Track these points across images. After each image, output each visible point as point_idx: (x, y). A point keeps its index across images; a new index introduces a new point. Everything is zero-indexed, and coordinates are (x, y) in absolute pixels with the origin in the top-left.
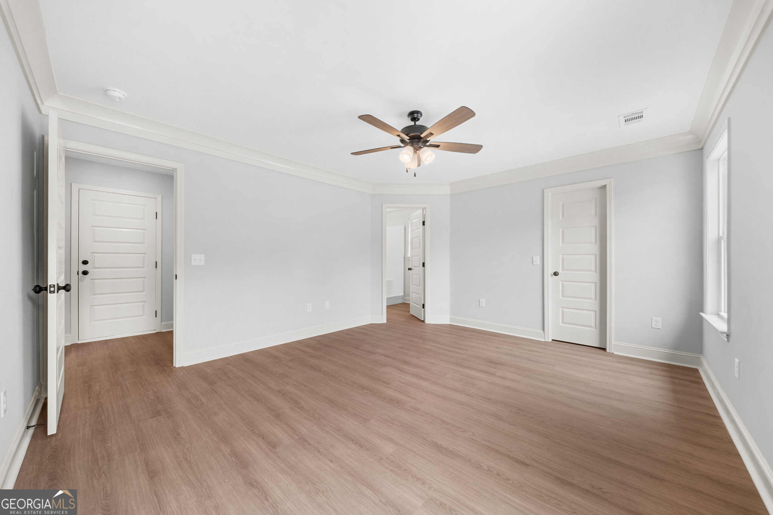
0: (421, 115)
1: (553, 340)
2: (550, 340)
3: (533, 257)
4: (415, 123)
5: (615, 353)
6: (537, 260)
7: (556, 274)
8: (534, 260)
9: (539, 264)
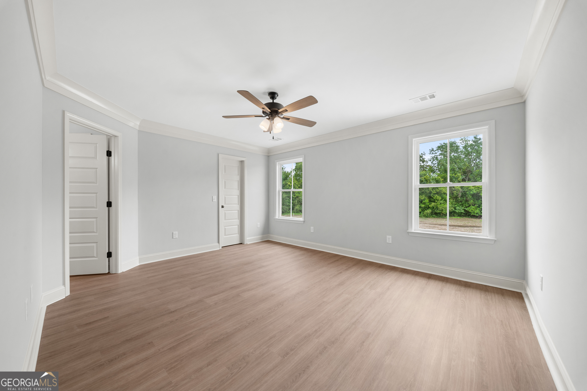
0: (278, 96)
1: (222, 247)
2: (221, 248)
3: (213, 197)
4: (273, 101)
5: (248, 243)
6: (215, 198)
7: (223, 207)
8: (213, 199)
9: (216, 201)
